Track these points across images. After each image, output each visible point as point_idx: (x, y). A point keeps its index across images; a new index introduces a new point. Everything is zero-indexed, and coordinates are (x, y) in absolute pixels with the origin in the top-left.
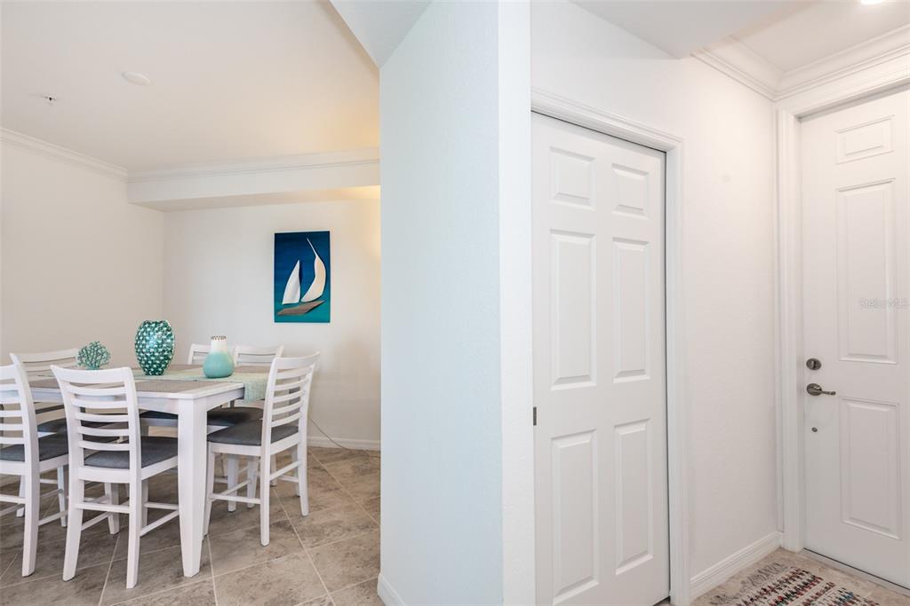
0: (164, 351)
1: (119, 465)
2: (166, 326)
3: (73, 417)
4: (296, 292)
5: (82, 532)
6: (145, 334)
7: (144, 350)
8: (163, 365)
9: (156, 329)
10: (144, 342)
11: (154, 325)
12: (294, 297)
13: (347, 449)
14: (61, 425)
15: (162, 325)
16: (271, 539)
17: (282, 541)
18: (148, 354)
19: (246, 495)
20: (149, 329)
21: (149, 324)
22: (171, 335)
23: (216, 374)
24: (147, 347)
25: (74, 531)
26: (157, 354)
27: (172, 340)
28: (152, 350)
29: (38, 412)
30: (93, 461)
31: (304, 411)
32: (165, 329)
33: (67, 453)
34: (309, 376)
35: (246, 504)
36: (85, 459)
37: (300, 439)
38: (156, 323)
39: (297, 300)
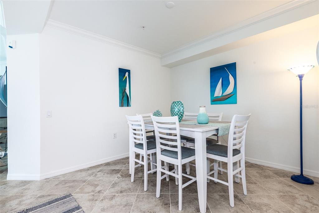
0: (181, 113)
1: (173, 156)
2: (181, 103)
3: (157, 135)
4: (220, 91)
5: (161, 180)
6: (174, 106)
7: (174, 112)
8: (181, 118)
9: (178, 104)
10: (174, 109)
11: (177, 103)
12: (219, 93)
13: (249, 163)
14: (153, 138)
15: (180, 102)
16: (235, 204)
17: (240, 207)
18: (176, 114)
19: (213, 177)
20: (175, 104)
21: (175, 102)
22: (183, 106)
23: (203, 123)
24: (175, 111)
25: (159, 178)
26: (178, 114)
27: (183, 108)
28: (177, 112)
29: (146, 132)
30: (164, 153)
31: (243, 143)
32: (181, 104)
33: (156, 148)
34: (246, 126)
35: (214, 181)
36: (161, 152)
37: (241, 157)
38: (178, 102)
39: (220, 95)
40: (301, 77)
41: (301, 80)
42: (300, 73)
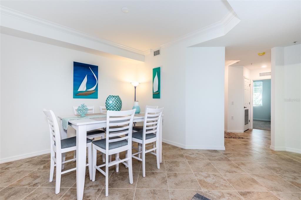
4: (85, 87)
39: (85, 90)
40: (135, 88)
41: (135, 89)
42: (135, 86)
